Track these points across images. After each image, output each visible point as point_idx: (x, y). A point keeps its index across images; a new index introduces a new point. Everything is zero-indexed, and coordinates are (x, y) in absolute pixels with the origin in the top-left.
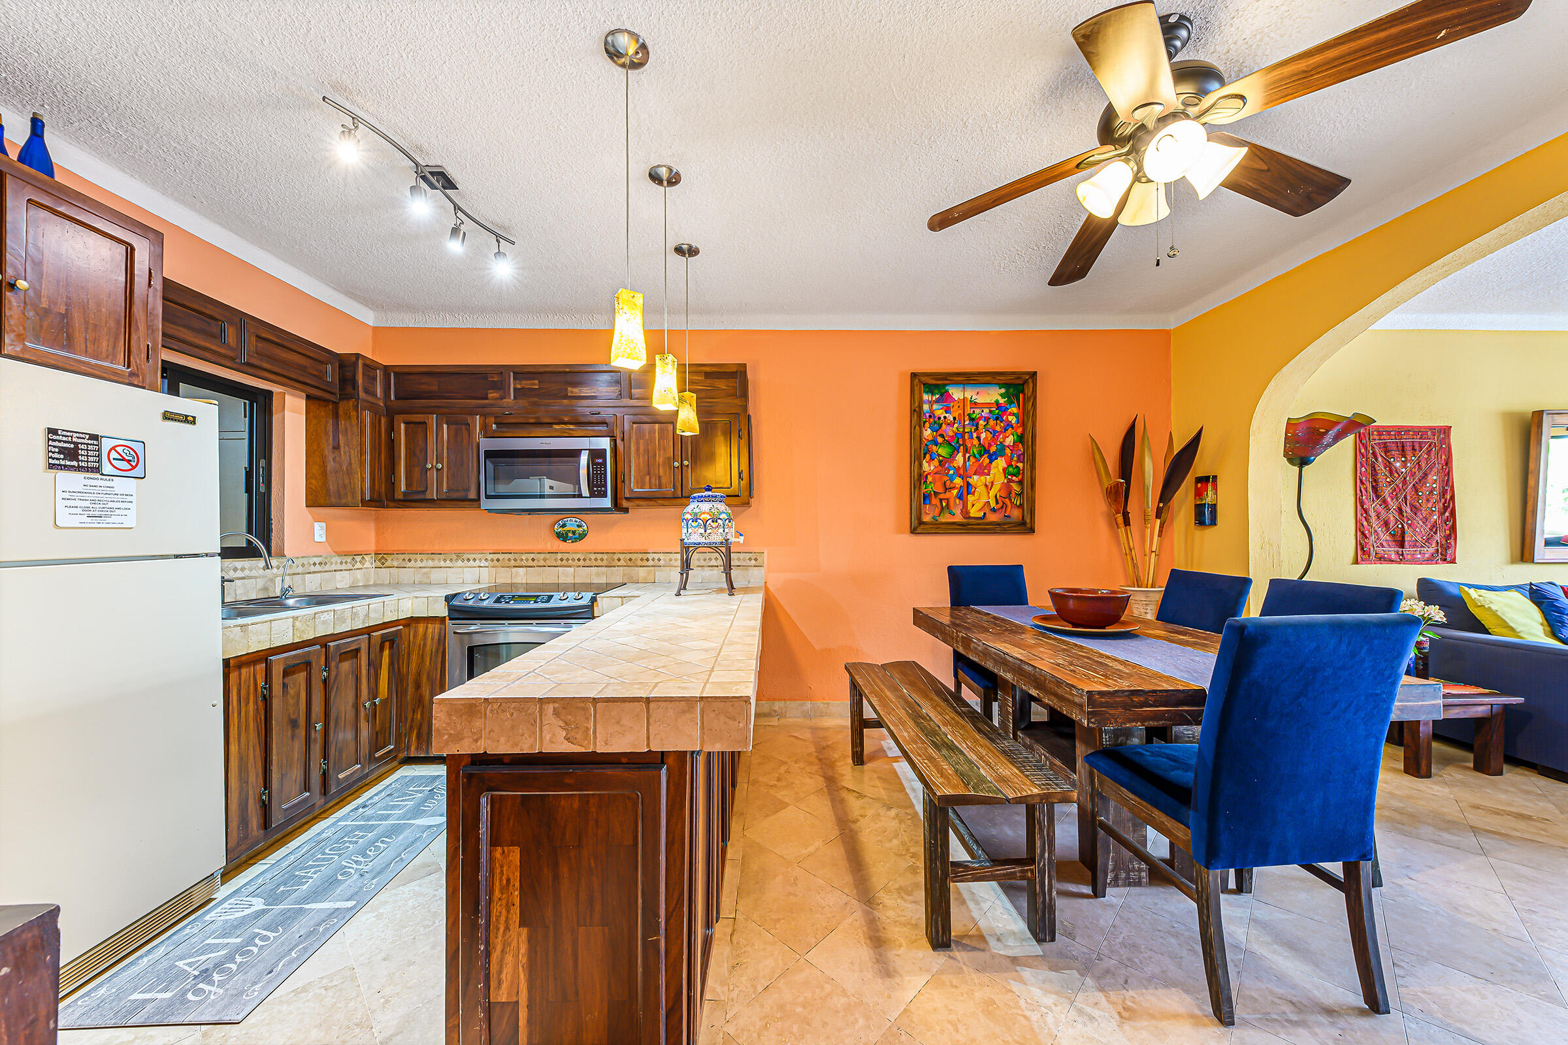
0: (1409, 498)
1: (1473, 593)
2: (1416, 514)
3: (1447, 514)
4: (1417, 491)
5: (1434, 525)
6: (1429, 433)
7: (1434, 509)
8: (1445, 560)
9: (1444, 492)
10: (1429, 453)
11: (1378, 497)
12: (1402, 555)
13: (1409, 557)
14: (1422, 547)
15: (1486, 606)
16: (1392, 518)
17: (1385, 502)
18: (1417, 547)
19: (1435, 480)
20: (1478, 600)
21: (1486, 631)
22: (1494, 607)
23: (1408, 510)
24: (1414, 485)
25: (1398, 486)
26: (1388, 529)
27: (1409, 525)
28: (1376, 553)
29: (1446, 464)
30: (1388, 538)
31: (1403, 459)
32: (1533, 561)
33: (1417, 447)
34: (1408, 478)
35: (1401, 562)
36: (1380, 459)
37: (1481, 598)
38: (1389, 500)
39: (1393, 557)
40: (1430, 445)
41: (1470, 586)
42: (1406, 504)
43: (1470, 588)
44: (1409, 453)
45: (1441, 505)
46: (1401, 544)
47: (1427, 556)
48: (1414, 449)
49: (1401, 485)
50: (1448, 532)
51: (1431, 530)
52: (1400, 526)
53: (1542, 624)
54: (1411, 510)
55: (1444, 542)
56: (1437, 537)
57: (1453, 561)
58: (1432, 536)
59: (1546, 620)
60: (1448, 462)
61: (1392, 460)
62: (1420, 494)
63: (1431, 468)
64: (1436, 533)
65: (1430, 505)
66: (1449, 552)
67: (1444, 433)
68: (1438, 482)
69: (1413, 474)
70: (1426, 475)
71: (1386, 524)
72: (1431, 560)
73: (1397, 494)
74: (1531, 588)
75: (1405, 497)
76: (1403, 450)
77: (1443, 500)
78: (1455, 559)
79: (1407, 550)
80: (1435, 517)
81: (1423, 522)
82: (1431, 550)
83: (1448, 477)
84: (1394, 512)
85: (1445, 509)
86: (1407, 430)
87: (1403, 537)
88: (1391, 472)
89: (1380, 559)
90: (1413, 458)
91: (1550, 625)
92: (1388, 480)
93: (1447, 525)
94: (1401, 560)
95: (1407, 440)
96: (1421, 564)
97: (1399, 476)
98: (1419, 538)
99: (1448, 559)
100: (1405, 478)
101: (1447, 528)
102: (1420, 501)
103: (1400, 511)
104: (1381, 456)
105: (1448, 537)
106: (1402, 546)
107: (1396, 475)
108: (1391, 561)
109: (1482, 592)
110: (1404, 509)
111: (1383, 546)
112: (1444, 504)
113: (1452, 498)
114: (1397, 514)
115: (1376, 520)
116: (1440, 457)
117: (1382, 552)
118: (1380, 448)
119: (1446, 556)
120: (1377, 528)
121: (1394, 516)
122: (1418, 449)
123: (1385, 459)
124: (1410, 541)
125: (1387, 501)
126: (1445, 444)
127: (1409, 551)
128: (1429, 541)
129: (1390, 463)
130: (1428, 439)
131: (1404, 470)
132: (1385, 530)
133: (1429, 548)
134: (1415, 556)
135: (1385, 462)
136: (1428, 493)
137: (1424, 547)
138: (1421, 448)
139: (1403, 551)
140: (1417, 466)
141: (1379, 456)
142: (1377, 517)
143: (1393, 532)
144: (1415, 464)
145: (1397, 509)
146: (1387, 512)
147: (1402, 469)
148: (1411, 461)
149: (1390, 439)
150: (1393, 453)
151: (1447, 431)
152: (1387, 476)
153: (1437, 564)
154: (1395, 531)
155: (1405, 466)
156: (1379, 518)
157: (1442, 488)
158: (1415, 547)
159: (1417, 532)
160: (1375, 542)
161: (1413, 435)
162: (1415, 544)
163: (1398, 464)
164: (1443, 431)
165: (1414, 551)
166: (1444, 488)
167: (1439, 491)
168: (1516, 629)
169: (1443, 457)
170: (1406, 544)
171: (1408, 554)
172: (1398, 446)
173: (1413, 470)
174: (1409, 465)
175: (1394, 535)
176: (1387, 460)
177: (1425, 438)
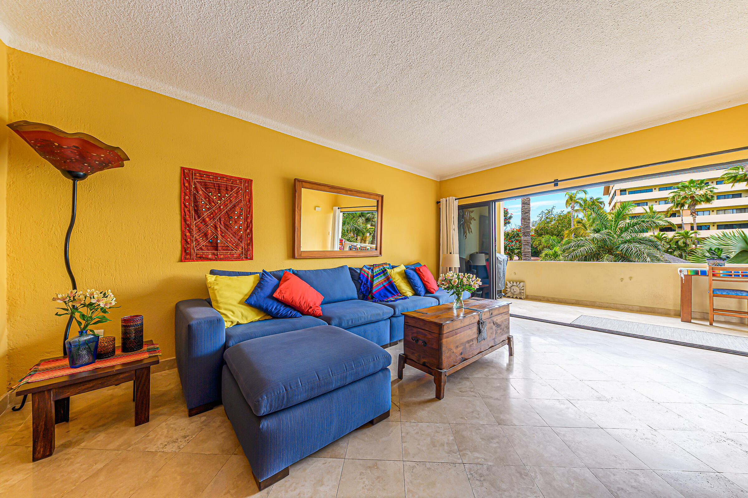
0: (222, 219)
2: (228, 230)
3: (248, 231)
4: (228, 216)
5: (241, 237)
6: (238, 181)
7: (241, 227)
8: (247, 258)
9: (247, 218)
10: (237, 193)
11: (199, 217)
12: (217, 255)
13: (222, 256)
14: (232, 250)
16: (210, 232)
17: (204, 220)
18: (229, 250)
19: (242, 210)
23: (222, 227)
24: (226, 212)
25: (214, 211)
26: (207, 239)
27: (223, 237)
28: (196, 254)
29: (249, 201)
30: (207, 244)
31: (219, 195)
32: (295, 258)
33: (229, 189)
34: (222, 207)
35: (216, 260)
36: (201, 192)
38: (207, 219)
39: (210, 256)
40: (238, 189)
42: (221, 223)
44: (223, 191)
45: (245, 225)
46: (216, 248)
47: (235, 255)
48: (227, 190)
49: (217, 211)
50: (249, 241)
51: (238, 240)
52: (216, 237)
54: (224, 227)
55: (246, 247)
56: (243, 244)
57: (252, 259)
58: (239, 244)
60: (250, 200)
61: (210, 194)
62: (231, 217)
63: (239, 203)
64: (241, 242)
65: (238, 225)
66: (249, 253)
68: (243, 212)
69: (226, 205)
70: (234, 206)
71: (206, 235)
72: (239, 258)
73: (213, 216)
74: (263, 274)
75: (220, 218)
76: (219, 189)
77: (246, 223)
78: (252, 257)
80: (241, 232)
81: (233, 235)
82: (239, 252)
83: (250, 209)
84: (212, 227)
85: (248, 227)
86: (223, 176)
87: (217, 244)
88: (209, 201)
89: (200, 258)
90: (226, 195)
92: (208, 207)
93: (248, 237)
94: (216, 258)
95: (223, 183)
96: (232, 261)
97: (215, 205)
98: (230, 245)
99: (249, 258)
100: (220, 207)
101: (248, 239)
102: (231, 222)
103: (216, 227)
104: (202, 190)
105: (248, 245)
106: (217, 250)
107: (213, 204)
108: (209, 259)
110: (218, 226)
111: (202, 250)
112: (247, 225)
113: (251, 221)
114: (214, 229)
115: (198, 232)
116: (244, 197)
117: (201, 253)
118: (201, 185)
119: (247, 255)
120: (197, 238)
121: (211, 231)
122: (230, 190)
123: (205, 192)
124: (223, 247)
125: (206, 220)
126: (248, 190)
127: (222, 253)
128: (237, 247)
129: (209, 196)
130: (237, 185)
131: (219, 202)
132: (204, 239)
133: (237, 251)
134: (227, 256)
135: (205, 195)
136: (236, 217)
137: (233, 250)
138: (232, 190)
139: (217, 253)
140: (229, 200)
141: (200, 190)
142: (198, 230)
143: (211, 241)
144: (228, 199)
145: (213, 226)
146: (206, 228)
147: (218, 201)
148: (224, 197)
149: (208, 180)
150: (211, 190)
151: (249, 182)
152: (206, 204)
153: (242, 260)
154: (212, 240)
155: (220, 199)
156: (200, 231)
157: (246, 215)
158: (227, 250)
159: (228, 241)
160: (195, 247)
161: (226, 181)
162: (227, 248)
163: (215, 197)
164: (247, 182)
165: (226, 253)
166: (247, 215)
167: (243, 217)
168: (219, 302)
169: (247, 197)
170: (220, 248)
171: (221, 255)
172: (215, 186)
173: (226, 202)
174: (223, 199)
175: (211, 243)
176: (205, 193)
177: (235, 184)
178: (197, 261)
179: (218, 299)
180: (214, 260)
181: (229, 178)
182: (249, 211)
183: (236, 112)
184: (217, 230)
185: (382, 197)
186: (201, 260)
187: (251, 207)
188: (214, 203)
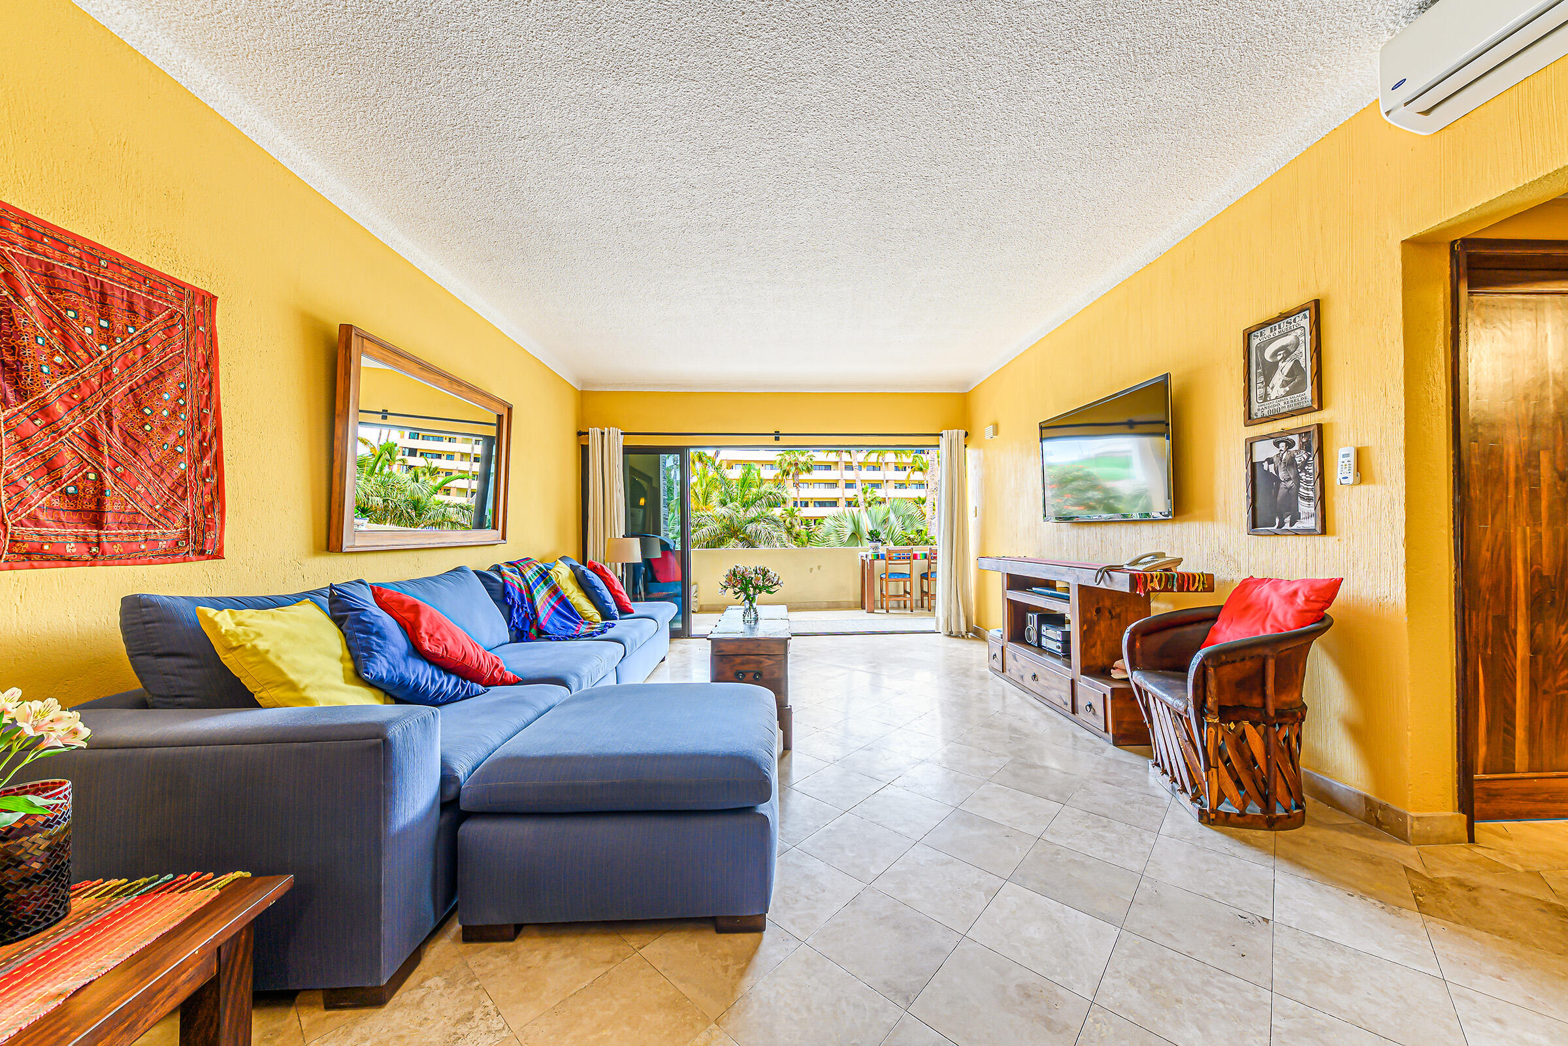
0: (117, 414)
1: (225, 620)
2: (136, 454)
3: (207, 462)
4: (139, 405)
5: (181, 482)
6: (170, 291)
7: (180, 449)
8: (202, 552)
9: (199, 421)
10: (169, 329)
11: (22, 395)
12: (98, 544)
13: (117, 549)
14: (151, 526)
15: (249, 645)
16: (68, 455)
17: (44, 409)
18: (140, 526)
19: (183, 391)
20: (235, 635)
21: (248, 701)
22: (262, 645)
23: (117, 441)
24: (131, 389)
25: (87, 382)
26: (56, 481)
27: (119, 478)
28: (14, 542)
29: (207, 365)
30: (56, 503)
31: (104, 323)
32: (340, 550)
33: (140, 307)
34: (115, 370)
35: (93, 561)
36: (31, 300)
37: (240, 629)
38: (60, 408)
39: (71, 549)
40: (171, 317)
41: (219, 603)
42: (111, 428)
43: (220, 609)
44: (120, 319)
45: (196, 444)
46: (97, 520)
47: (163, 544)
48: (131, 309)
49: (95, 381)
50: (208, 498)
51: (173, 491)
52: (92, 476)
53: (342, 660)
54: (125, 444)
55: (199, 517)
56: (187, 507)
57: (218, 555)
58: (175, 504)
59: (349, 648)
60: (210, 362)
61: (71, 314)
62: (147, 411)
63: (173, 364)
64: (183, 498)
65: (171, 439)
66: (210, 536)
67: (203, 303)
68: (188, 396)
69: (130, 366)
70: (160, 374)
71: (50, 467)
72: (172, 555)
73: (83, 400)
74: (332, 594)
75: (108, 411)
76: (103, 303)
77: (199, 435)
78: (221, 549)
79: (113, 534)
80: (183, 466)
81: (154, 474)
82: (174, 533)
83: (210, 392)
84: (76, 440)
85: (204, 452)
86: (118, 262)
87: (100, 503)
88: (65, 339)
89: (28, 554)
90: (131, 330)
91: (355, 659)
92: (58, 359)
93: (205, 484)
94: (95, 556)
95: (118, 286)
96: (150, 563)
97: (91, 358)
98: (144, 507)
99: (209, 551)
100: (107, 368)
101: (206, 490)
102: (148, 428)
103: (93, 441)
104: (35, 292)
105: (208, 508)
106: (98, 523)
107: (80, 352)
108: (69, 561)
109: (246, 614)
110: (102, 436)
111: (37, 522)
112: (200, 443)
113: (218, 432)
114: (84, 447)
115: (16, 454)
116: (192, 348)
117: (36, 538)
118: (31, 272)
119: (203, 544)
120: (16, 475)
121: (74, 452)
122: (143, 313)
123: (46, 302)
124: (120, 513)
125: (54, 412)
126: (204, 326)
127: (116, 535)
128: (170, 515)
129: (63, 320)
130: (167, 301)
131: (104, 348)
132: (41, 482)
133: (167, 528)
134: (134, 547)
135: (48, 312)
136: (165, 413)
137: (154, 527)
138: (150, 316)
139: (98, 535)
140: (140, 350)
141: (29, 291)
142: (17, 447)
143: (71, 490)
144: (135, 342)
145: (83, 435)
146: (54, 439)
147: (101, 345)
148: (124, 333)
149: (62, 261)
150: (73, 299)
151: (209, 301)
152: (51, 347)
153: (185, 560)
154: (77, 488)
155: (109, 341)
156: (25, 449)
157: (195, 410)
158: (131, 525)
159: (138, 492)
160: (9, 511)
161: (130, 279)
162: (133, 520)
163: (88, 330)
164: (199, 299)
165: (129, 534)
166: (200, 410)
167: (188, 415)
168: (301, 686)
169: (200, 350)
170: (109, 518)
171: (114, 543)
172: (87, 289)
173: (131, 355)
174: (118, 341)
175: (74, 497)
176: (50, 307)
177: (160, 298)
178: (11, 568)
179: (292, 676)
180: (85, 563)
181: (143, 275)
182: (209, 398)
183: (168, 56)
184: (101, 453)
185: (510, 409)
186: (27, 564)
187: (214, 385)
188: (87, 351)
